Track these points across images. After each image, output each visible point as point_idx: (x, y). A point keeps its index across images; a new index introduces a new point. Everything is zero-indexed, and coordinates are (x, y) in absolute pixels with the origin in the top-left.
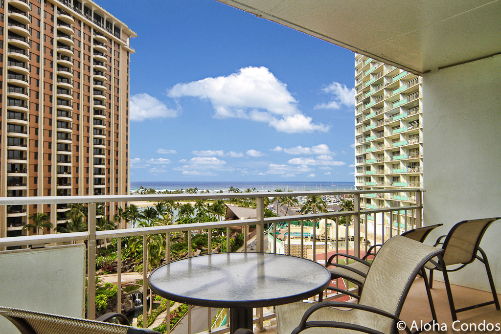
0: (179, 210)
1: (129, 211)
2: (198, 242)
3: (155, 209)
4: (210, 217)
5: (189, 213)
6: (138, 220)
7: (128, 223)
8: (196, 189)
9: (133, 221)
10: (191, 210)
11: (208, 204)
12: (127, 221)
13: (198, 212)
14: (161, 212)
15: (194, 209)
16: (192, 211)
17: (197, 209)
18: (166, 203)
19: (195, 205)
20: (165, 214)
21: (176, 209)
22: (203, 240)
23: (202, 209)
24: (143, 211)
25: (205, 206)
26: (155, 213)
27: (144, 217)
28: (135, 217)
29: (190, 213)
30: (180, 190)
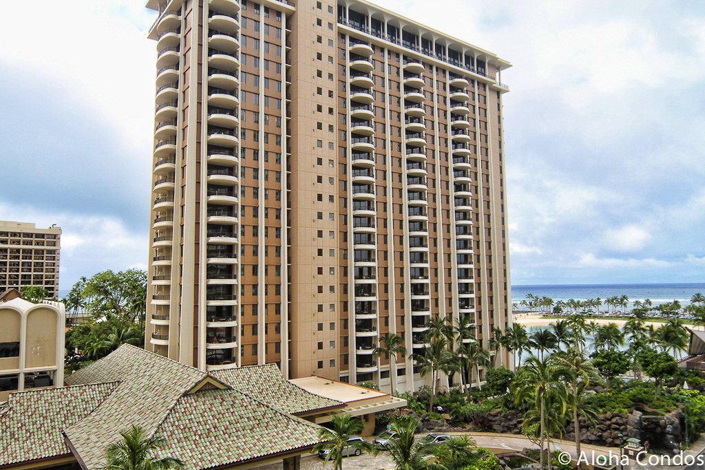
0: (593, 334)
1: (510, 335)
2: (634, 396)
3: (552, 331)
4: (656, 352)
5: (614, 342)
6: (526, 349)
7: (510, 353)
8: (625, 297)
9: (517, 352)
10: (617, 337)
11: (651, 327)
12: (509, 350)
13: (632, 341)
14: (563, 337)
15: (623, 335)
16: (619, 339)
17: (631, 334)
18: (571, 322)
19: (625, 328)
20: (571, 342)
21: (589, 332)
22: (645, 393)
23: (640, 337)
24: (533, 334)
25: (644, 330)
26: (553, 340)
27: (536, 346)
28: (521, 344)
29: (617, 342)
30: (595, 299)
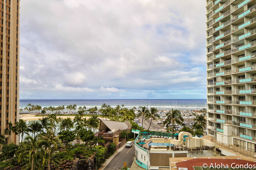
0: (60, 123)
1: (18, 126)
2: (76, 151)
3: (40, 123)
4: (86, 130)
5: (69, 126)
6: (26, 133)
7: (17, 136)
8: (75, 105)
9: (21, 134)
10: (71, 124)
11: (85, 119)
12: (16, 134)
13: (77, 126)
14: (45, 126)
15: (73, 123)
16: (71, 125)
17: (76, 123)
18: (50, 118)
19: (74, 120)
20: (49, 128)
21: (58, 123)
22: (81, 149)
23: (80, 123)
24: (30, 125)
25: (82, 120)
26: (40, 127)
27: (31, 131)
28: (23, 130)
29: (70, 127)
30: (62, 107)
